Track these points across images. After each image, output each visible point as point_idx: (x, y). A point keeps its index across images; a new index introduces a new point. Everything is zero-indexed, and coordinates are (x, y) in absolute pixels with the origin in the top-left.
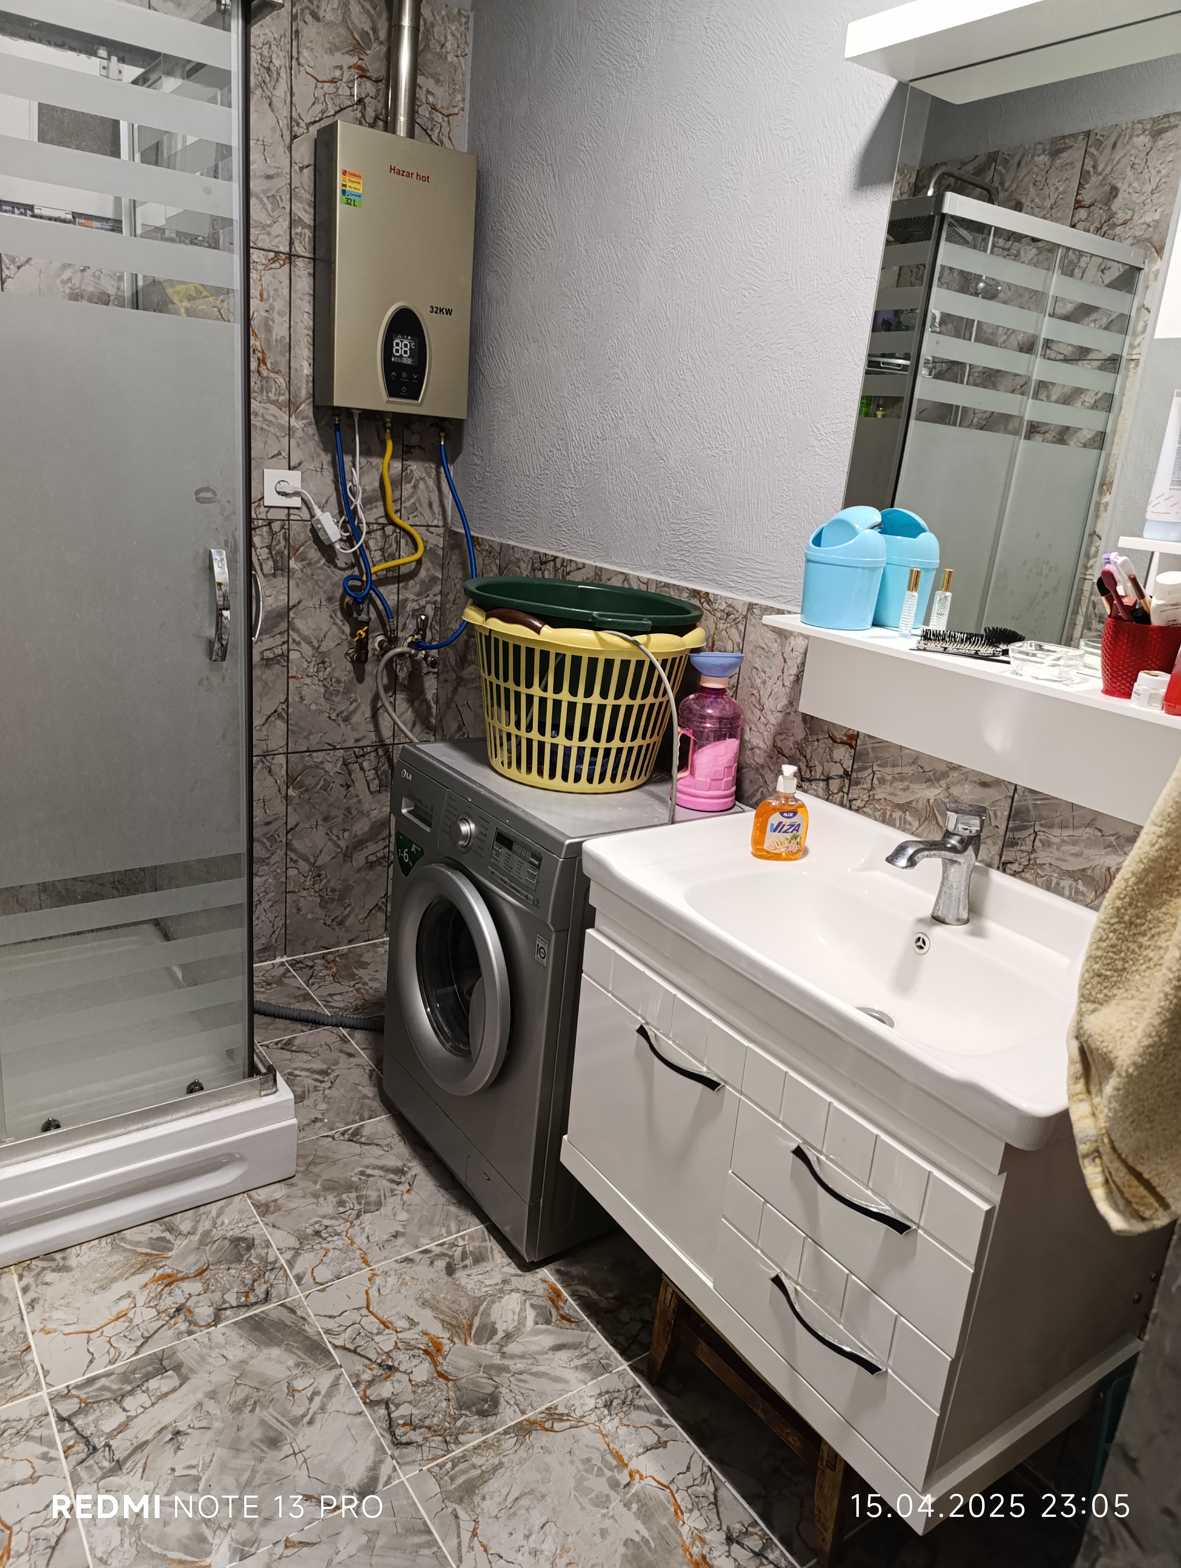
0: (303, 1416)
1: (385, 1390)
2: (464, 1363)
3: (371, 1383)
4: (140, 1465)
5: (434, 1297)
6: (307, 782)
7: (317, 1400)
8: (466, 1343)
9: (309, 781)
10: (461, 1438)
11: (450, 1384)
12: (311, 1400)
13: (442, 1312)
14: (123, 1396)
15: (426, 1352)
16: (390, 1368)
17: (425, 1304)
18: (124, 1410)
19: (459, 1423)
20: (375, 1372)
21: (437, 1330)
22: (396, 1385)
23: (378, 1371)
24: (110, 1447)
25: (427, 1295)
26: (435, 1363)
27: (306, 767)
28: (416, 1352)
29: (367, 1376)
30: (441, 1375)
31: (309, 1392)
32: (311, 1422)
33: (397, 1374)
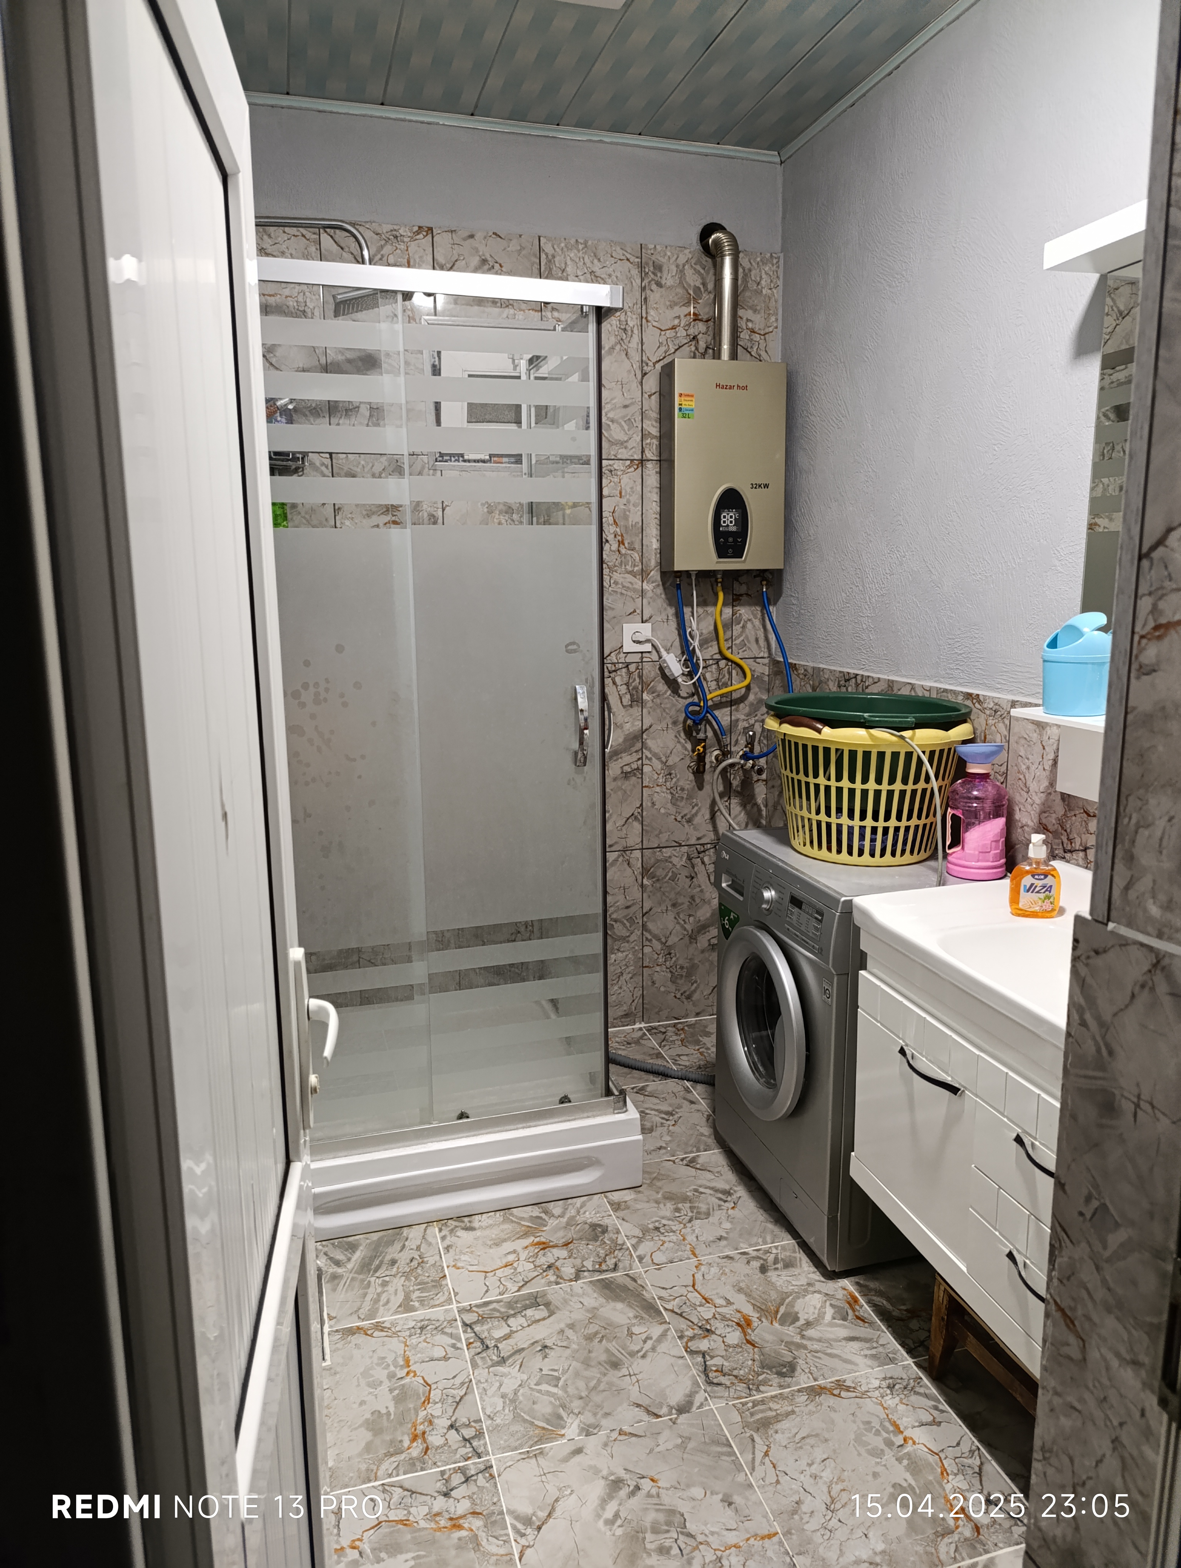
0: (638, 1352)
1: (703, 1345)
2: (768, 1337)
3: (692, 1338)
4: (519, 1362)
5: (748, 1287)
6: (658, 874)
7: (650, 1343)
8: (772, 1323)
9: (660, 873)
10: (762, 1388)
11: (756, 1350)
12: (645, 1342)
13: (754, 1299)
14: (508, 1317)
15: (738, 1324)
16: (708, 1330)
17: (740, 1290)
18: (509, 1326)
19: (760, 1378)
20: (696, 1332)
21: (748, 1310)
22: (712, 1343)
23: (698, 1331)
24: (498, 1348)
25: (742, 1285)
26: (745, 1333)
27: (658, 861)
28: (730, 1323)
29: (689, 1333)
30: (748, 1342)
31: (644, 1336)
32: (643, 1357)
33: (714, 1336)
